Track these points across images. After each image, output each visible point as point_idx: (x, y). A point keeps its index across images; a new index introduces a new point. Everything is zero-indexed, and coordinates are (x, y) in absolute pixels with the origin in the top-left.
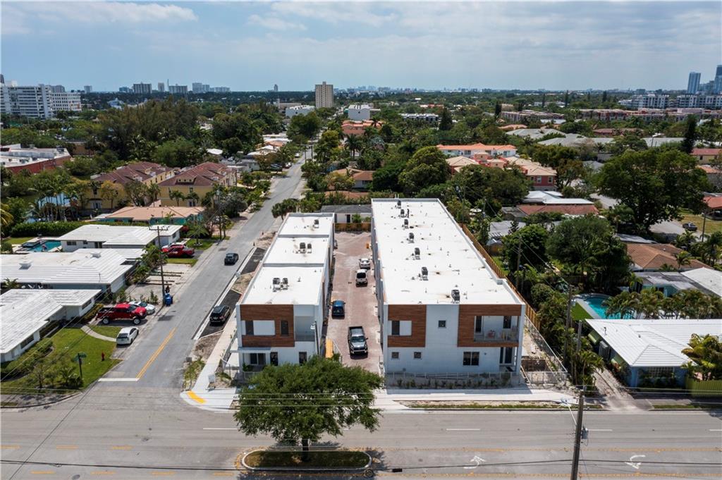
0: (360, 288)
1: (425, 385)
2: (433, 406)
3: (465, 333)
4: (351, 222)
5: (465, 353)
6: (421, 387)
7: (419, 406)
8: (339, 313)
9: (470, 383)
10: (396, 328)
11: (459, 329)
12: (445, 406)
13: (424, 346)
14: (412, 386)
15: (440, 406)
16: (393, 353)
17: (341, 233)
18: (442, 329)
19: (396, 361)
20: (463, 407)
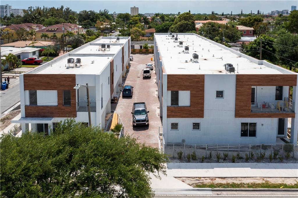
0: (145, 80)
1: (206, 158)
2: (221, 185)
3: (242, 104)
4: (143, 48)
5: (243, 124)
6: (202, 160)
7: (204, 186)
8: (128, 94)
9: (252, 155)
10: (175, 99)
11: (237, 99)
12: (234, 185)
13: (202, 116)
14: (193, 159)
15: (228, 185)
16: (172, 124)
17: (136, 54)
18: (220, 100)
19: (174, 132)
20: (254, 187)
